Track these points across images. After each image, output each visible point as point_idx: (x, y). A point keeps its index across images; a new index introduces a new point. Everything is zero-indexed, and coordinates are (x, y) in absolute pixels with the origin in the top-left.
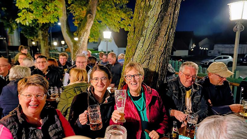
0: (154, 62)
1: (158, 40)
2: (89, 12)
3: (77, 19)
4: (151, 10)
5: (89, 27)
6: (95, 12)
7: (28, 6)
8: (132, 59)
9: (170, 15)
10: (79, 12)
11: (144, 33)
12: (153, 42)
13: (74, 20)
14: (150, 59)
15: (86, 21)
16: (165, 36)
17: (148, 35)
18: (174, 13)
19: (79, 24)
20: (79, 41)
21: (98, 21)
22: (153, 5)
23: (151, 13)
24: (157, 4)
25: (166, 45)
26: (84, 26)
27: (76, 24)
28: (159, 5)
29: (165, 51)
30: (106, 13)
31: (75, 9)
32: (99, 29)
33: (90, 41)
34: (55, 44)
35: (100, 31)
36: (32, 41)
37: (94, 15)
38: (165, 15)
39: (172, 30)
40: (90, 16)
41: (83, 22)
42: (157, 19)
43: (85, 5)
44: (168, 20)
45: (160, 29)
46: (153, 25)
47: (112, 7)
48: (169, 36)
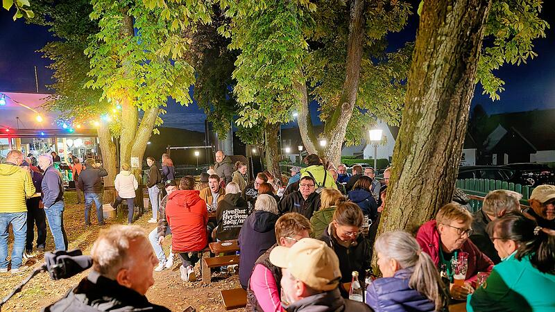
0: (430, 187)
1: (434, 158)
2: (345, 99)
3: (325, 110)
4: (422, 119)
5: (344, 124)
6: (355, 96)
7: (251, 100)
8: (396, 183)
9: (452, 122)
10: (328, 99)
11: (413, 149)
12: (426, 161)
13: (320, 113)
14: (422, 184)
15: (340, 114)
16: (445, 151)
17: (418, 152)
18: (458, 120)
19: (329, 119)
20: (328, 147)
21: (361, 111)
22: (425, 112)
23: (421, 123)
24: (430, 111)
25: (447, 164)
26: (337, 122)
27: (323, 118)
28: (432, 113)
29: (446, 172)
30: (375, 95)
31: (321, 94)
32: (362, 123)
33: (347, 145)
34: (288, 150)
35: (363, 127)
36: (252, 147)
37: (353, 104)
38: (444, 123)
39: (456, 142)
40: (346, 106)
41: (335, 115)
42: (431, 130)
43: (337, 87)
44: (449, 130)
45: (436, 143)
46: (425, 138)
47: (386, 84)
48: (451, 151)
